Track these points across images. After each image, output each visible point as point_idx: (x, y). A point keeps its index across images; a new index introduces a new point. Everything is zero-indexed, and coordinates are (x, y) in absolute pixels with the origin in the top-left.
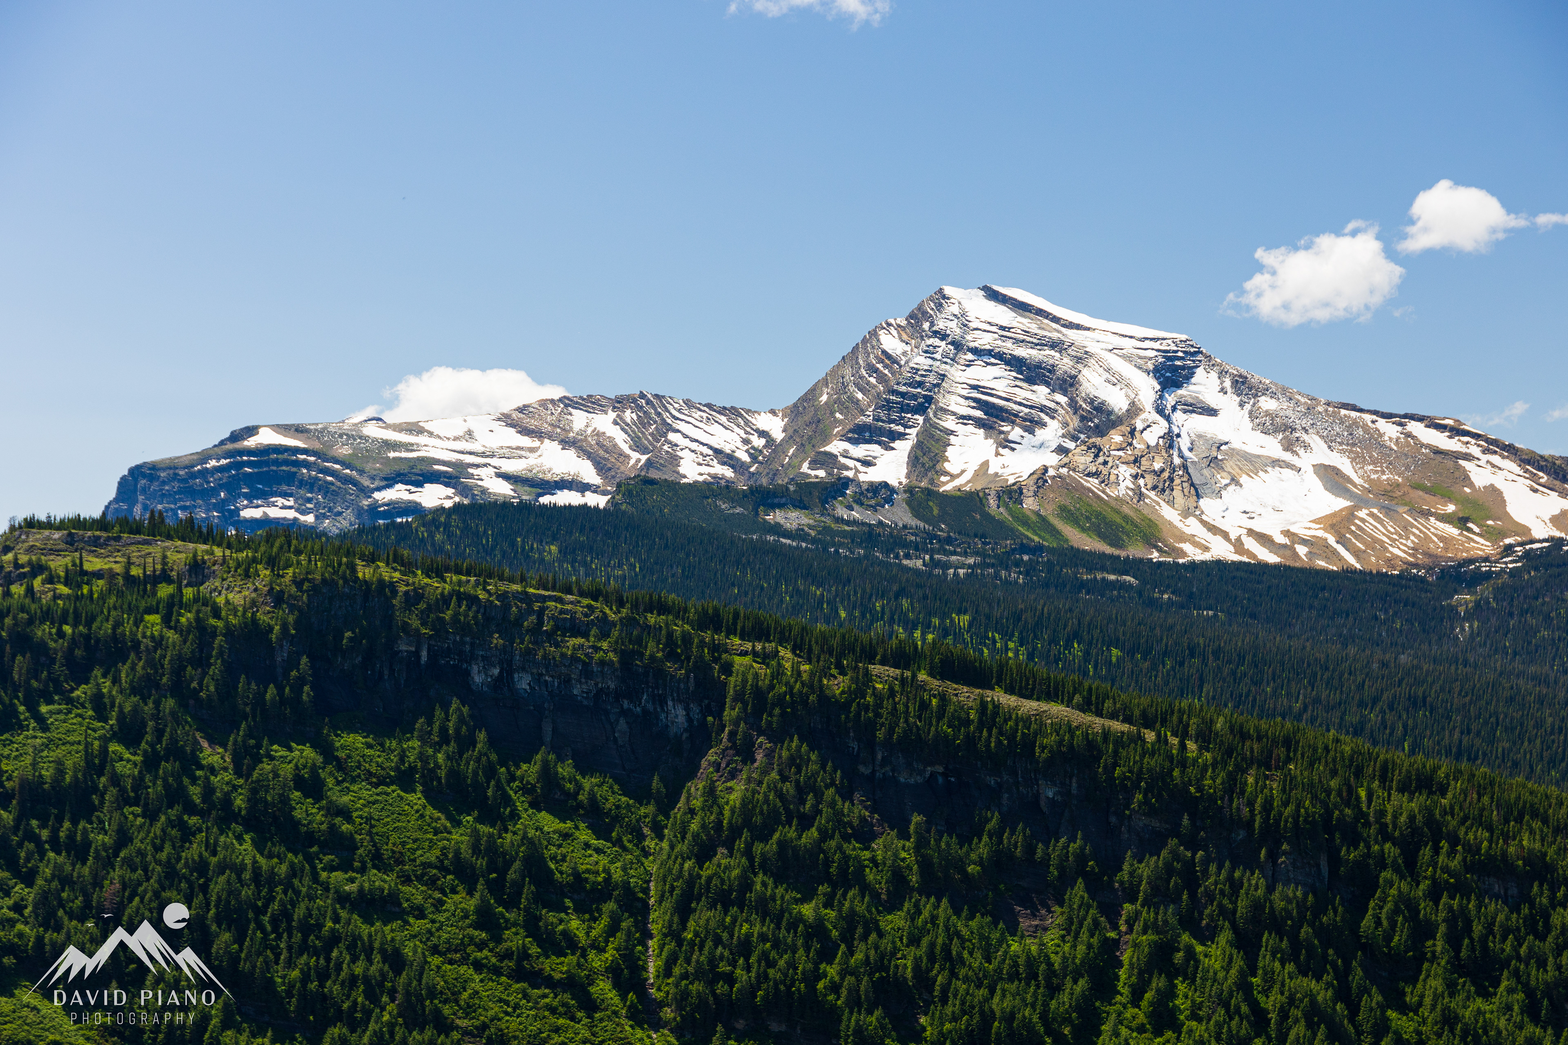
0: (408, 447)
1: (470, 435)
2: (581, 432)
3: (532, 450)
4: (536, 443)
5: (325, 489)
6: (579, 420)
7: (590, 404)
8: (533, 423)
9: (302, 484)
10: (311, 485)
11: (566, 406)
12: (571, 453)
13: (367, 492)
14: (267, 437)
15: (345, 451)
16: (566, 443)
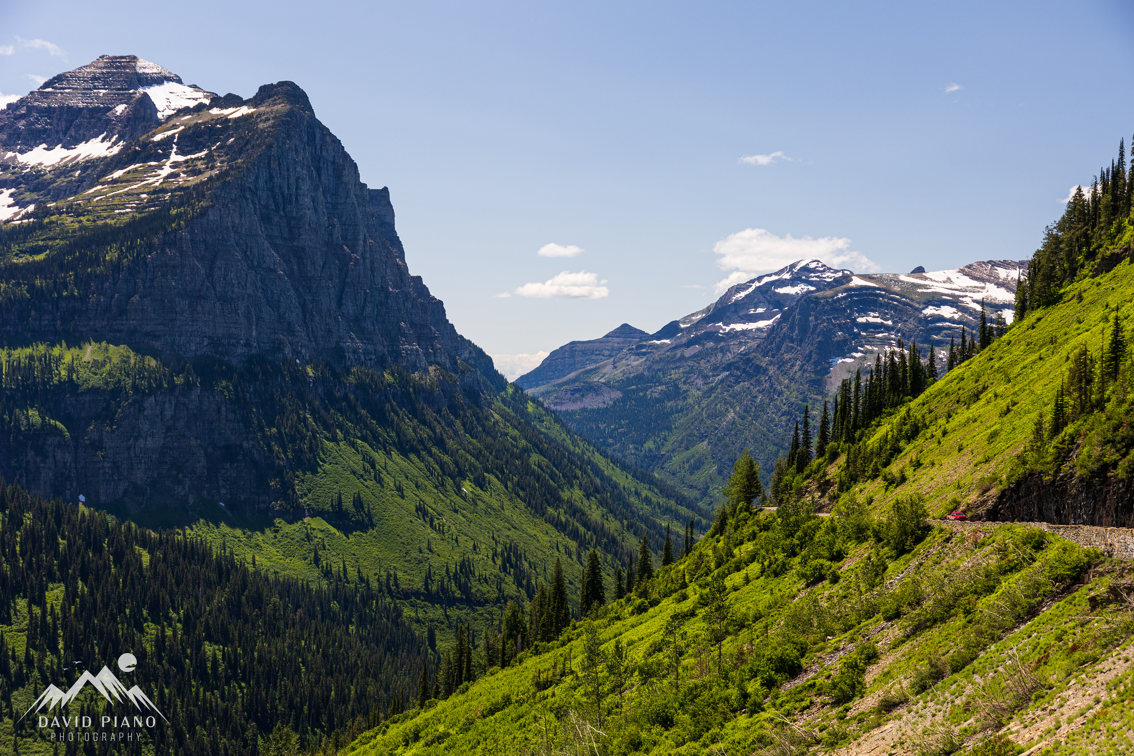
0: (925, 287)
1: (949, 280)
2: (1005, 279)
3: (983, 288)
4: (982, 285)
5: (895, 308)
6: (1002, 273)
7: (1006, 264)
8: (978, 274)
9: (881, 305)
10: (887, 306)
11: (993, 266)
12: (1003, 290)
13: (920, 311)
14: (856, 282)
15: (897, 289)
16: (999, 285)
